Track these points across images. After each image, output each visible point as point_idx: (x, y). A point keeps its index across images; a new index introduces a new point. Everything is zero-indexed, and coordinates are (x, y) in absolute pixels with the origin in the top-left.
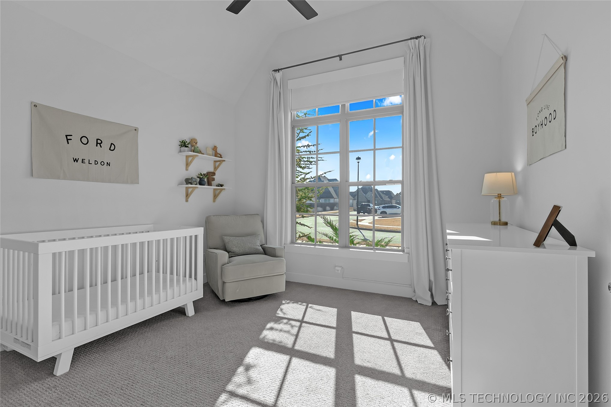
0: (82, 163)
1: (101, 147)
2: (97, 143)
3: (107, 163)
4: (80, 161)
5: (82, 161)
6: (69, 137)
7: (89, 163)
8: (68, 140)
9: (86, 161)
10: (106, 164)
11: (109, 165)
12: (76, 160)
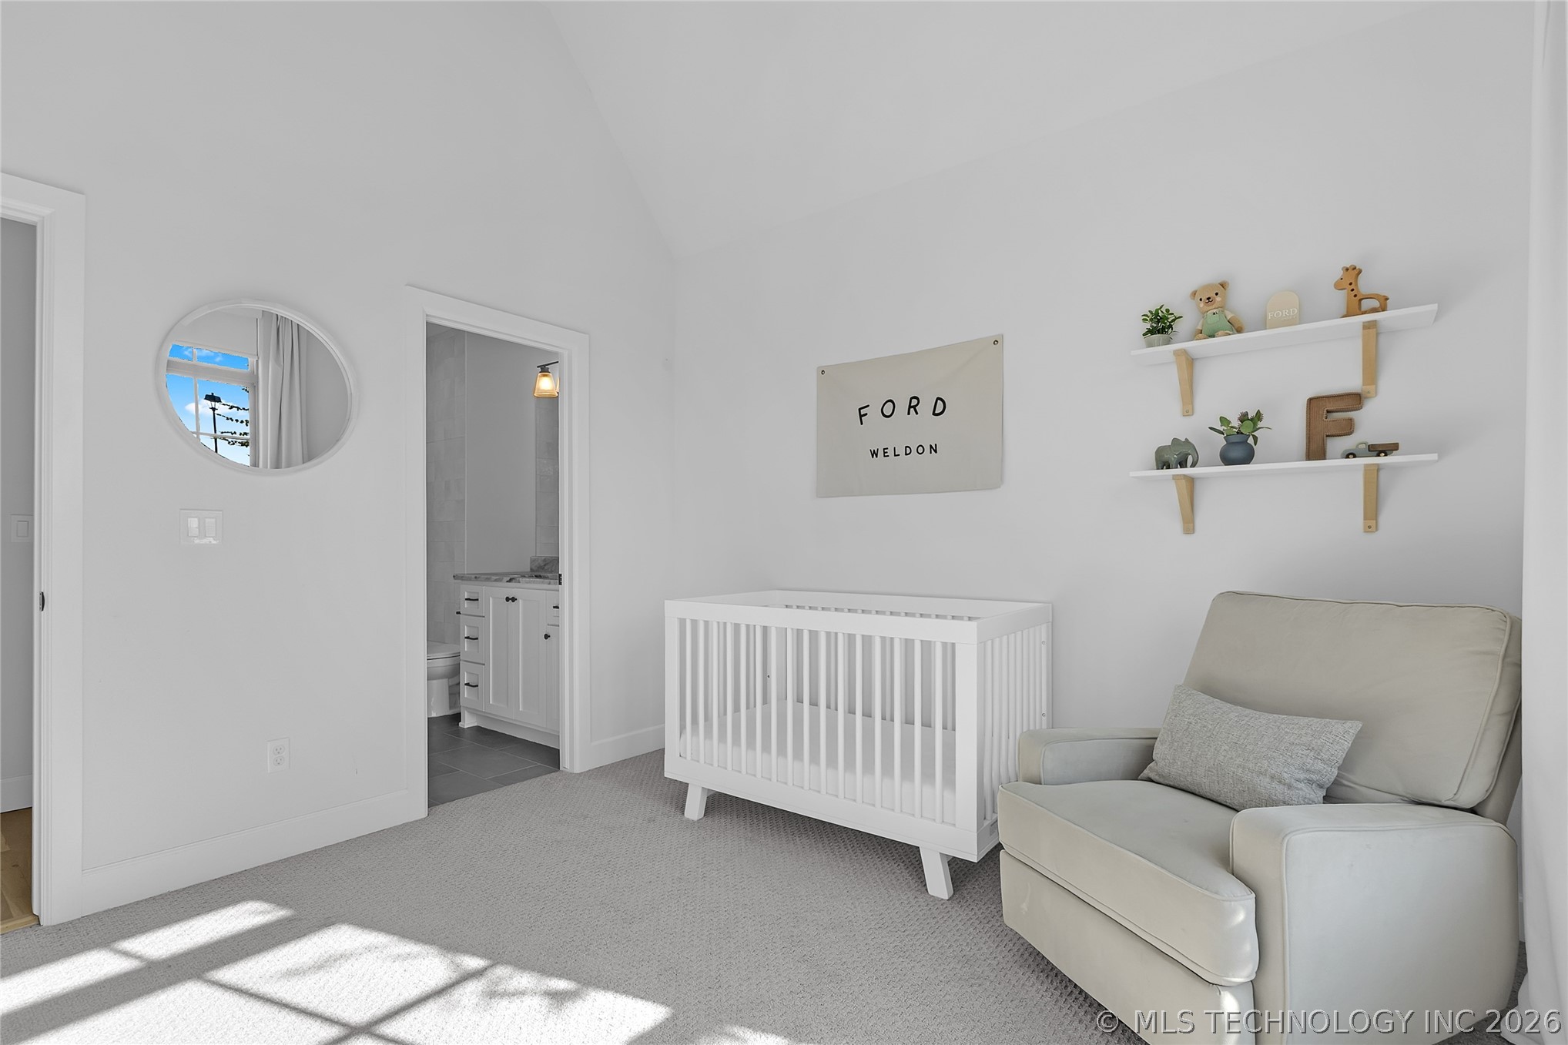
0: (885, 456)
1: (917, 413)
2: (910, 407)
3: (931, 447)
4: (881, 453)
5: (885, 453)
6: (863, 412)
7: (895, 455)
8: (861, 416)
9: (890, 452)
10: (927, 449)
11: (936, 451)
12: (874, 454)
